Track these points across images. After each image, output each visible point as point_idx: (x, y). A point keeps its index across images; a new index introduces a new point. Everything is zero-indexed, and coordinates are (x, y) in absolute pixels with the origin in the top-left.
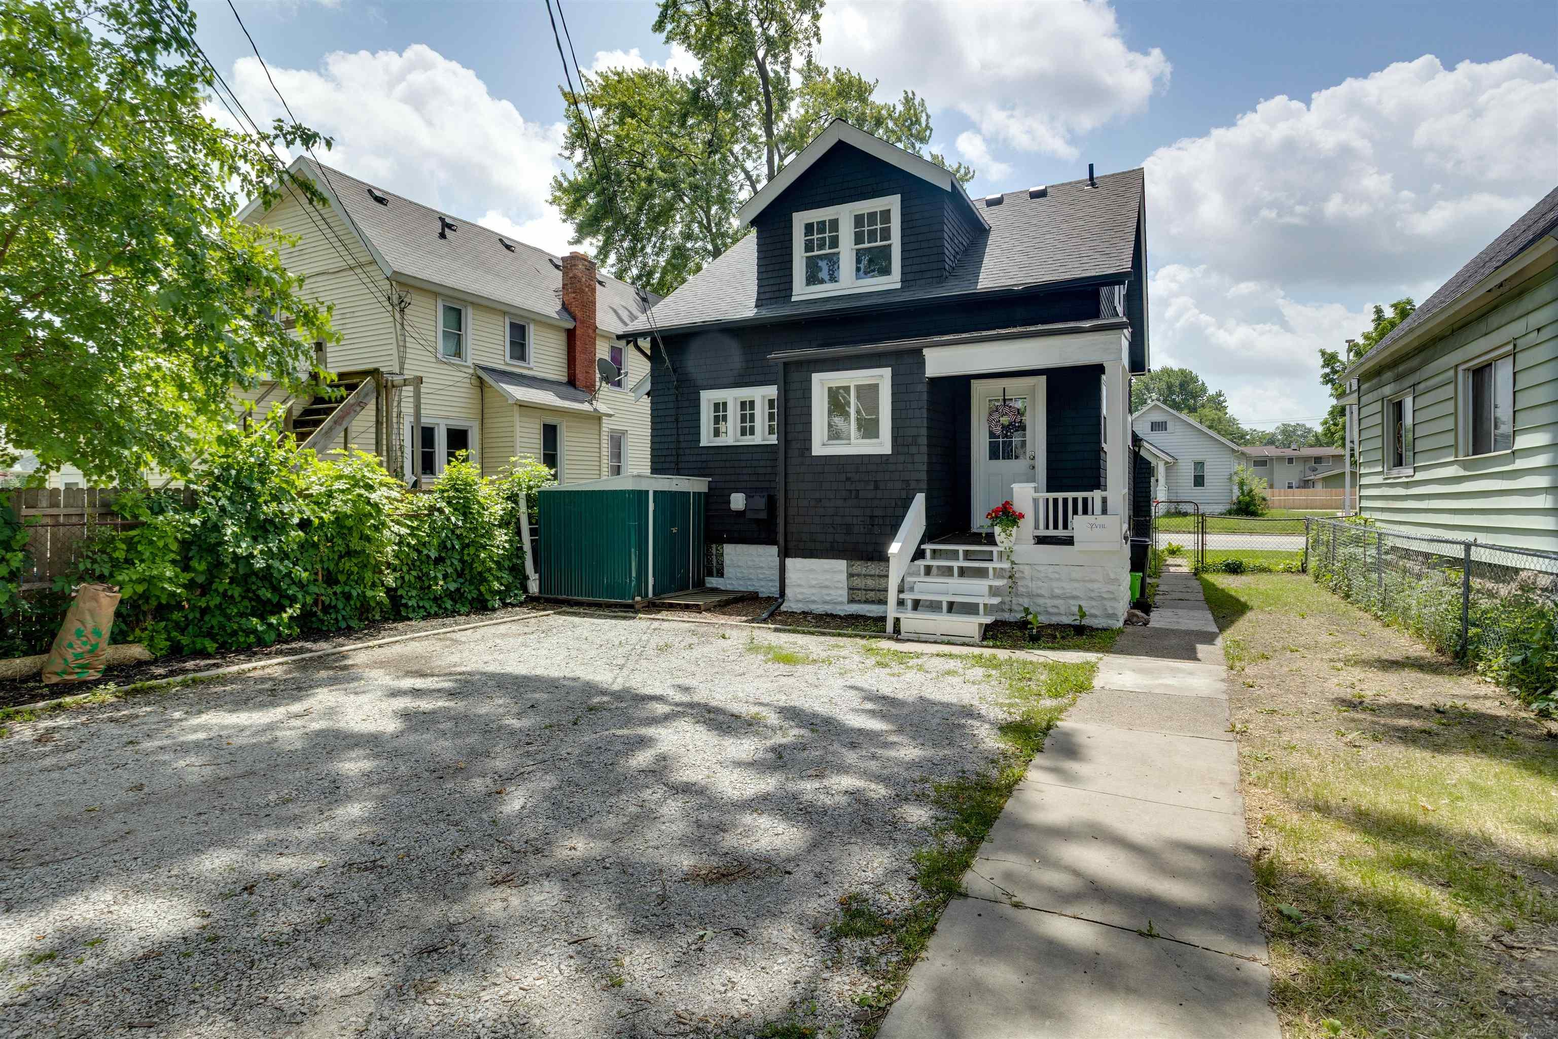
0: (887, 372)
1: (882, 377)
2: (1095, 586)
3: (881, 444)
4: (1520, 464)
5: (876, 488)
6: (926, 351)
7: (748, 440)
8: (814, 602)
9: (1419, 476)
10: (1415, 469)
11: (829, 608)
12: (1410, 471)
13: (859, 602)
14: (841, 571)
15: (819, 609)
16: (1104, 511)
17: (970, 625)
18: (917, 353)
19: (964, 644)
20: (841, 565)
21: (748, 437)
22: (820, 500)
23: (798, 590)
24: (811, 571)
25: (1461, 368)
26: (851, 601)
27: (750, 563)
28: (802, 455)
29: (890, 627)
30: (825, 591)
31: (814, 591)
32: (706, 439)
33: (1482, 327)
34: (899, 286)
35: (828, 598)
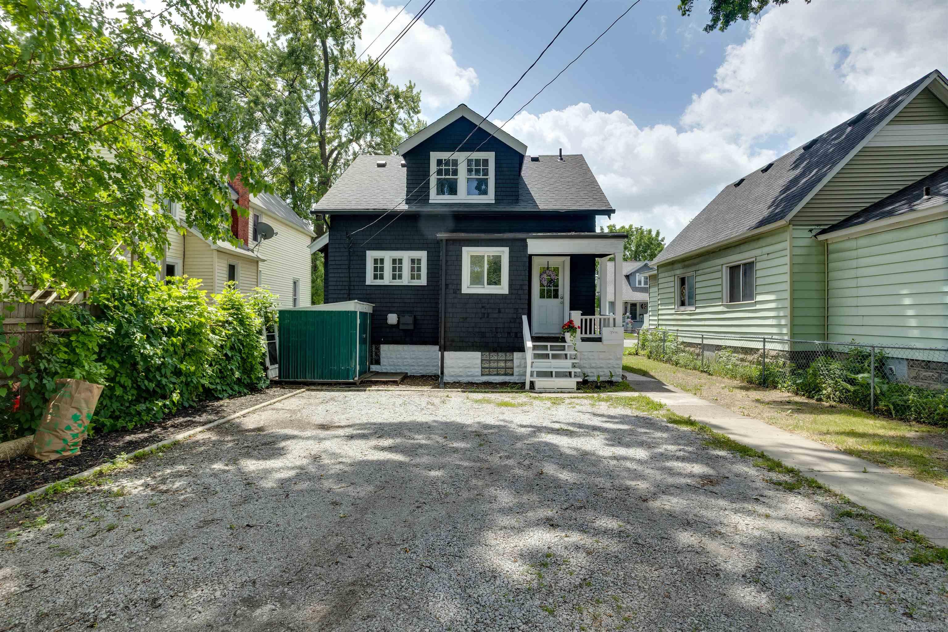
0: (506, 250)
1: (504, 253)
2: (611, 361)
3: (502, 288)
4: (758, 307)
5: (499, 312)
6: (528, 240)
7: (397, 282)
8: (461, 376)
9: (698, 311)
10: (696, 308)
11: (470, 379)
12: (694, 309)
13: (487, 375)
14: (477, 358)
15: (465, 380)
16: (614, 326)
17: (571, 383)
18: (524, 241)
19: (570, 392)
20: (478, 355)
21: (397, 280)
22: (466, 318)
23: (451, 370)
24: (460, 358)
25: (724, 267)
26: (482, 375)
27: (399, 356)
28: (455, 293)
29: (527, 386)
30: (468, 370)
31: (461, 370)
32: (370, 280)
33: (738, 250)
34: (493, 202)
35: (469, 374)
